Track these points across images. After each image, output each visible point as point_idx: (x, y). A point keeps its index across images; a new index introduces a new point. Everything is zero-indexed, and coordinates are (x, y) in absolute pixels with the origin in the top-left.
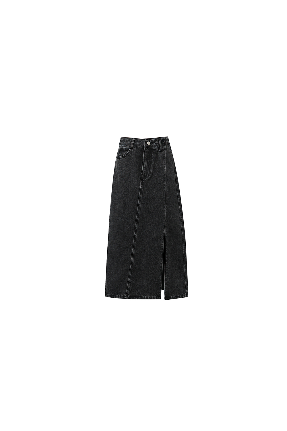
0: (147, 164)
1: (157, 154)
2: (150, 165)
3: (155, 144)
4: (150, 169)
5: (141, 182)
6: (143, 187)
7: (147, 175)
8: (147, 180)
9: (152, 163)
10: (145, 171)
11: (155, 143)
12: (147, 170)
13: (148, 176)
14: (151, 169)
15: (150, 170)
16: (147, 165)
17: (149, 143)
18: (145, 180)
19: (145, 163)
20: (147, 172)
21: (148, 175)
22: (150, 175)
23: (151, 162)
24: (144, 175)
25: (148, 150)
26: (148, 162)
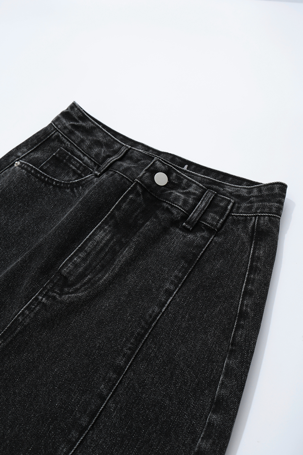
0: (106, 245)
1: (165, 230)
2: (114, 253)
3: (182, 193)
4: (104, 268)
5: (37, 299)
6: (28, 320)
7: (73, 284)
8: (61, 302)
9: (126, 253)
10: (76, 266)
11: (184, 189)
12: (90, 265)
13: (76, 291)
14: (106, 272)
15: (100, 271)
16: (102, 249)
17: (161, 179)
18: (54, 298)
19: (97, 238)
20: (83, 275)
21: (78, 286)
22: (86, 290)
23: (123, 245)
24: (66, 278)
25: (140, 199)
26: (111, 238)
